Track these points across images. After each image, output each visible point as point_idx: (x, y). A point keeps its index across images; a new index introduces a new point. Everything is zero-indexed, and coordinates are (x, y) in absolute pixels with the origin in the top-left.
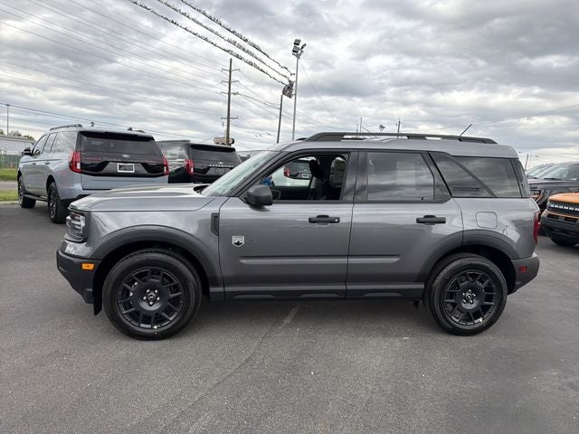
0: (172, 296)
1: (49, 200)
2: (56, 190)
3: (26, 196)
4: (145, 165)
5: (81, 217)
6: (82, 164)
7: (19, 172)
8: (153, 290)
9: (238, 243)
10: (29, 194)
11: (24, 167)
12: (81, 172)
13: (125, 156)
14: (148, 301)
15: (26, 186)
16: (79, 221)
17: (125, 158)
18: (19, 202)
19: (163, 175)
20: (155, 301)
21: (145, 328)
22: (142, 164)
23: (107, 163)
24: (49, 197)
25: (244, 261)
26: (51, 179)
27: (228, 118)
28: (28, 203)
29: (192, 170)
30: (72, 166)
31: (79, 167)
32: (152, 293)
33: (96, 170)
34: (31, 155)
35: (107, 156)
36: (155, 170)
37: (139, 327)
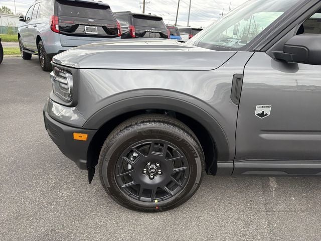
0: (175, 170)
1: (39, 54)
2: (43, 46)
3: (25, 51)
4: (104, 28)
5: (67, 75)
6: (59, 27)
7: (19, 34)
8: (153, 162)
9: (262, 115)
10: (27, 49)
11: (21, 30)
12: (60, 33)
13: (90, 20)
14: (148, 174)
15: (24, 44)
16: (65, 78)
17: (91, 22)
18: (22, 55)
19: (117, 36)
20: (156, 174)
21: (145, 201)
22: (103, 27)
23: (77, 26)
24: (39, 52)
25: (264, 136)
26: (39, 39)
27: (144, 3)
28: (27, 56)
29: (134, 34)
30: (53, 28)
31: (57, 28)
32: (153, 166)
33: (70, 31)
34: (24, 21)
35: (77, 20)
36: (111, 33)
37: (139, 200)
